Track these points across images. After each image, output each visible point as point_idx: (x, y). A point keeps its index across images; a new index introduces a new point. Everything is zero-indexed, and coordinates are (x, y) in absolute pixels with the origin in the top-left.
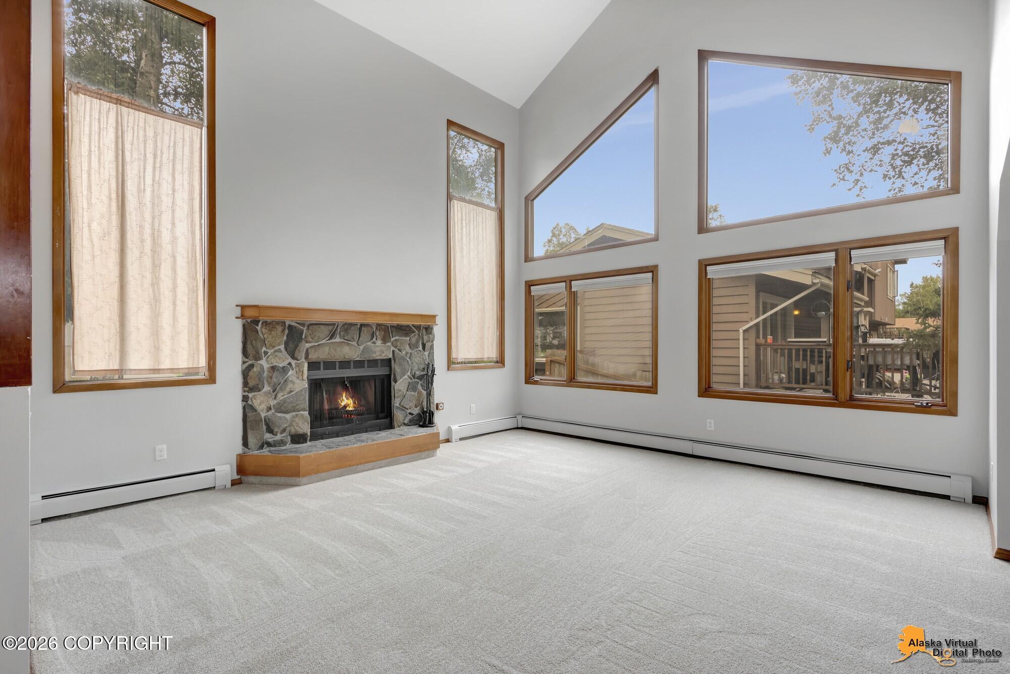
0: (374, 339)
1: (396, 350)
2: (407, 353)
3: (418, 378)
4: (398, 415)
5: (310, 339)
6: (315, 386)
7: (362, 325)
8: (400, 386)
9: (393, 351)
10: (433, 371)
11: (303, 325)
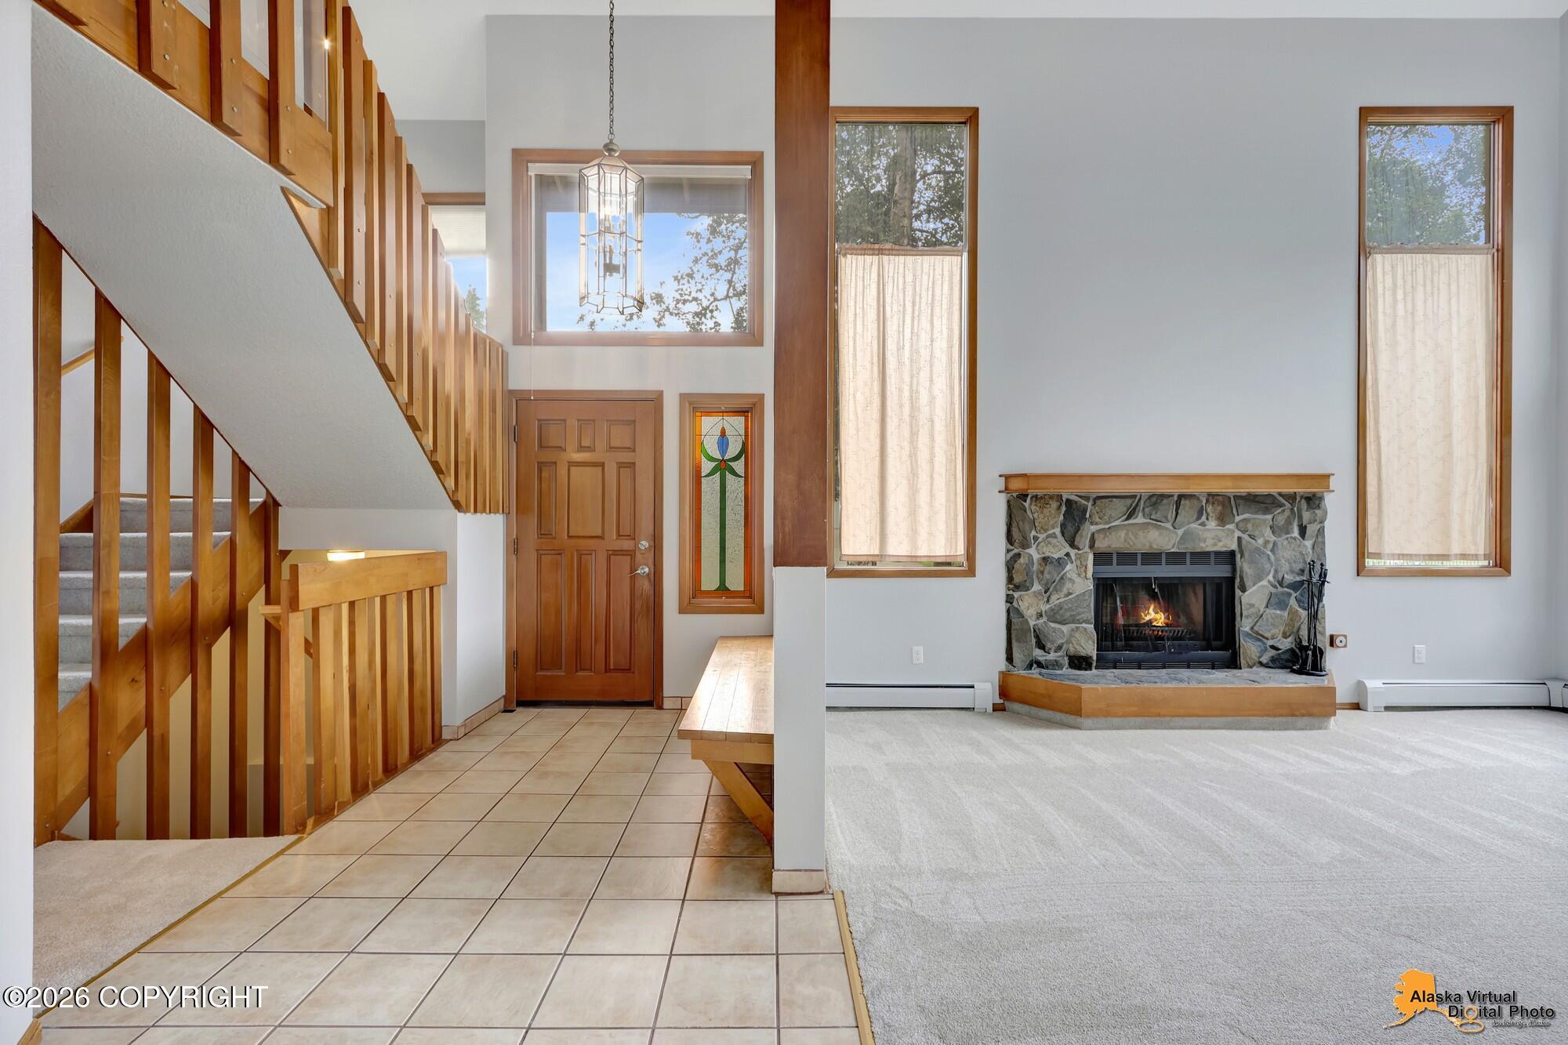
0: (1204, 518)
1: (1245, 537)
2: (1266, 542)
3: (1290, 586)
4: (1249, 648)
5: (1098, 520)
6: (1104, 588)
7: (1181, 497)
8: (1253, 599)
9: (1239, 539)
10: (1323, 575)
11: (1087, 498)
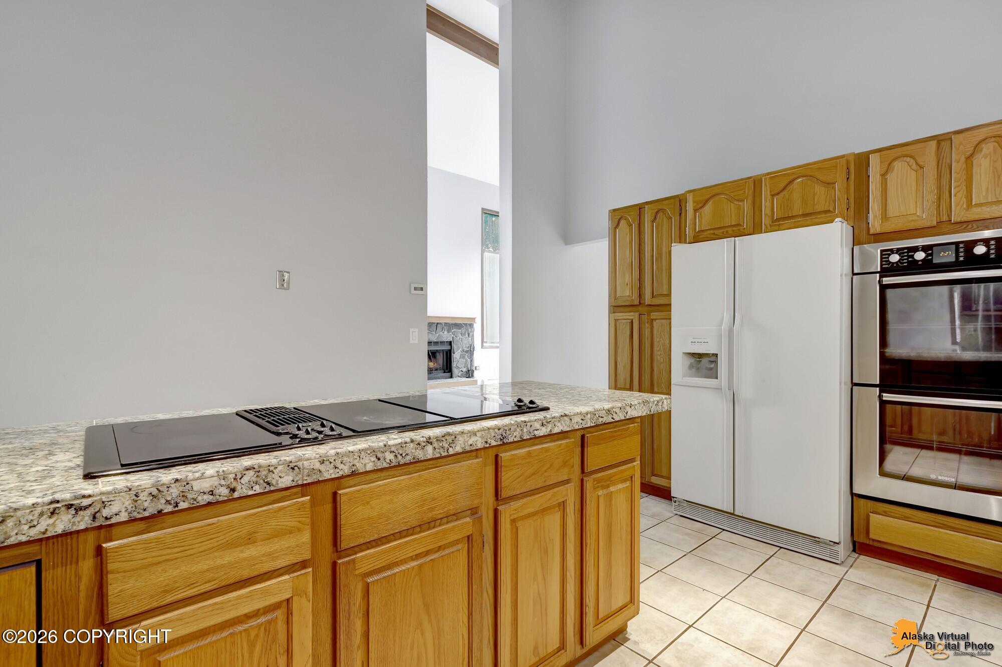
0: (443, 331)
1: (454, 337)
2: (460, 338)
3: (466, 352)
4: (455, 371)
7: (437, 323)
8: (456, 356)
9: (453, 337)
10: (474, 348)
